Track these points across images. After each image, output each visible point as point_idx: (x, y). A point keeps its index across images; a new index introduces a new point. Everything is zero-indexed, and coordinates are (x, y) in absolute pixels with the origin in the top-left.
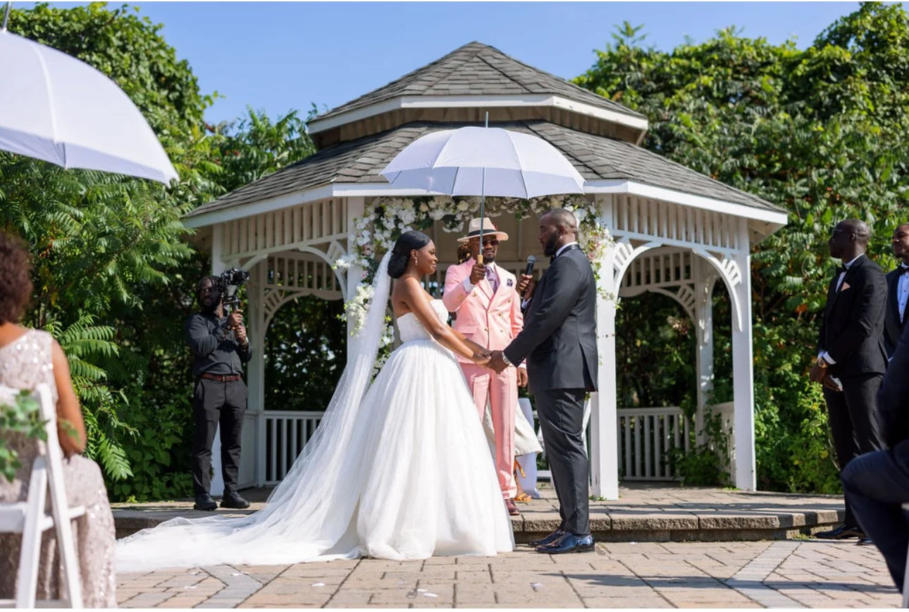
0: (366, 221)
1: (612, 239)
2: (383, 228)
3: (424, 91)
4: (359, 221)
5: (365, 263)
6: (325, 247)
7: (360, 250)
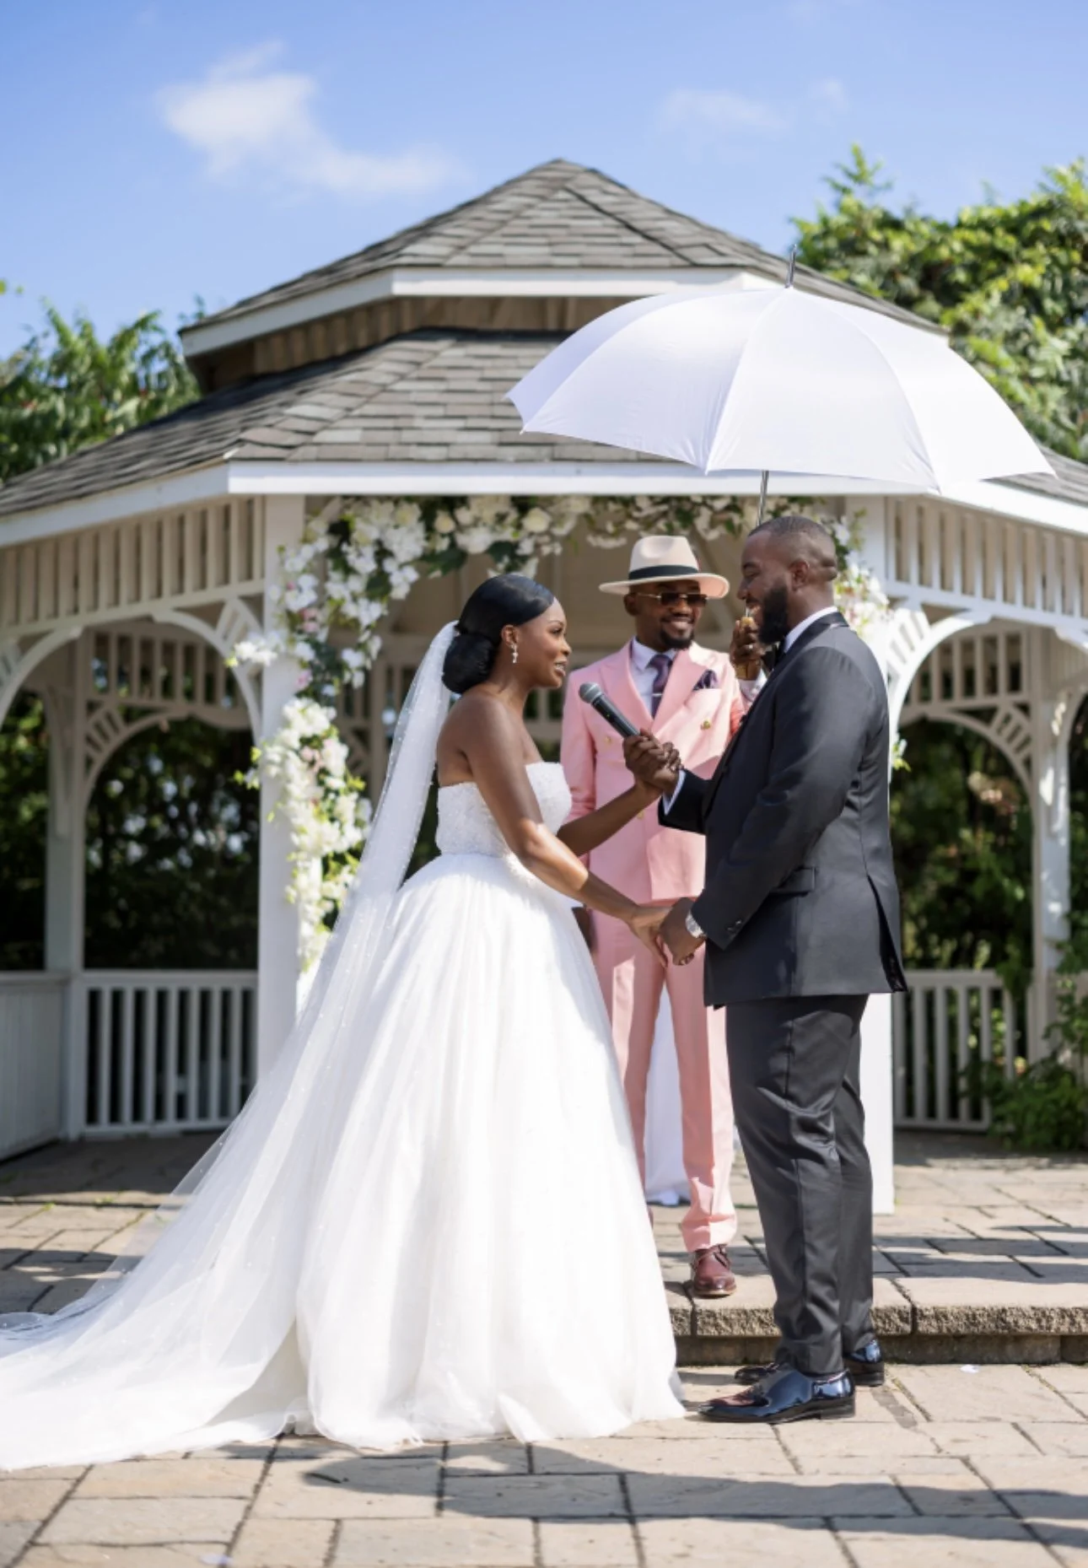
0: (308, 552)
1: (885, 602)
2: (348, 571)
3: (447, 257)
4: (290, 552)
5: (305, 652)
6: (210, 613)
7: (294, 621)
